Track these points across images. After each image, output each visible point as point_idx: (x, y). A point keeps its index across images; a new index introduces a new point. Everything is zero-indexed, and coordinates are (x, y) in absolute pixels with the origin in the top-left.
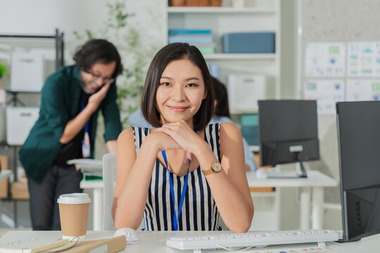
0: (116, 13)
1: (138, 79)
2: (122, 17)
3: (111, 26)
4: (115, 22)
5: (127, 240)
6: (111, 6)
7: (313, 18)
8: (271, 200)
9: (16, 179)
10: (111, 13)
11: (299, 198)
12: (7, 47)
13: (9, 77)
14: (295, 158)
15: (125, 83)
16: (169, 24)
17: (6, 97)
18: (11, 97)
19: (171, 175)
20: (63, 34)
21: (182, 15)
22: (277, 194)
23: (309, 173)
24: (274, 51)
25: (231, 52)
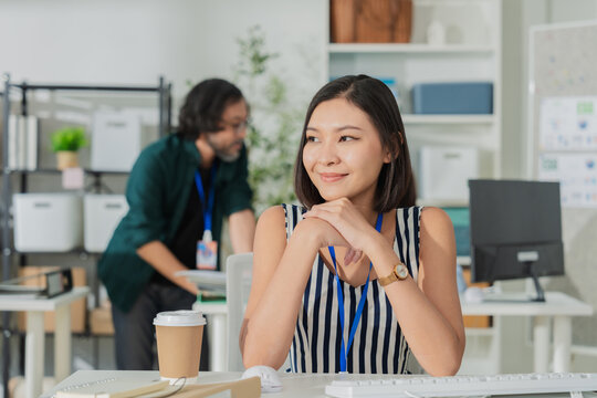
0: (250, 54)
1: (284, 153)
2: (259, 59)
3: (243, 72)
4: (249, 66)
5: (263, 384)
6: (242, 43)
7: (553, 60)
8: (486, 341)
9: (97, 305)
10: (243, 53)
11: (532, 338)
12: (86, 105)
13: (89, 149)
14: (527, 270)
15: (263, 160)
16: (330, 70)
17: (85, 181)
18: (91, 180)
19: (341, 283)
20: (170, 86)
21: (350, 56)
22: (496, 331)
23: (548, 296)
24: (491, 111)
25: (425, 112)
